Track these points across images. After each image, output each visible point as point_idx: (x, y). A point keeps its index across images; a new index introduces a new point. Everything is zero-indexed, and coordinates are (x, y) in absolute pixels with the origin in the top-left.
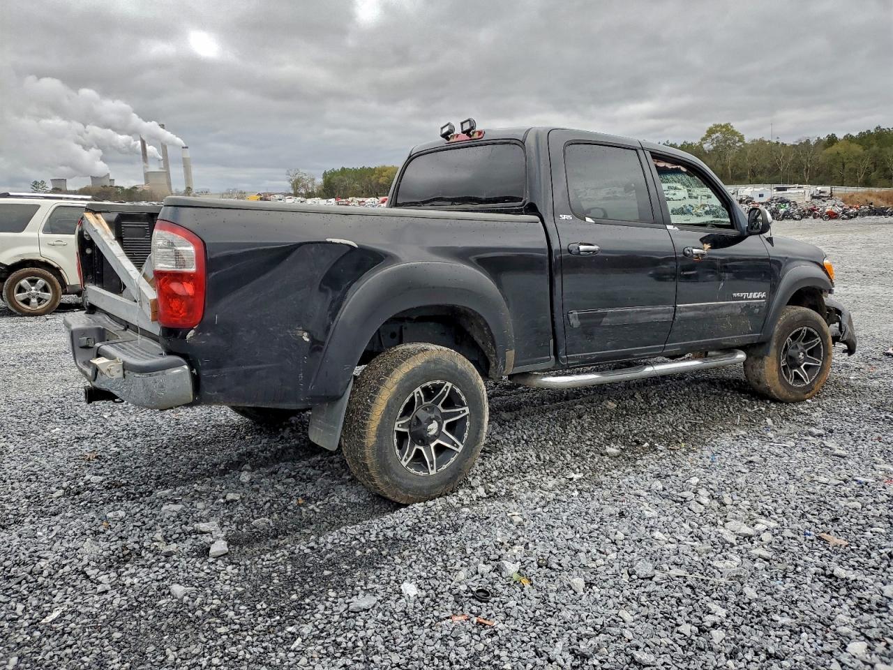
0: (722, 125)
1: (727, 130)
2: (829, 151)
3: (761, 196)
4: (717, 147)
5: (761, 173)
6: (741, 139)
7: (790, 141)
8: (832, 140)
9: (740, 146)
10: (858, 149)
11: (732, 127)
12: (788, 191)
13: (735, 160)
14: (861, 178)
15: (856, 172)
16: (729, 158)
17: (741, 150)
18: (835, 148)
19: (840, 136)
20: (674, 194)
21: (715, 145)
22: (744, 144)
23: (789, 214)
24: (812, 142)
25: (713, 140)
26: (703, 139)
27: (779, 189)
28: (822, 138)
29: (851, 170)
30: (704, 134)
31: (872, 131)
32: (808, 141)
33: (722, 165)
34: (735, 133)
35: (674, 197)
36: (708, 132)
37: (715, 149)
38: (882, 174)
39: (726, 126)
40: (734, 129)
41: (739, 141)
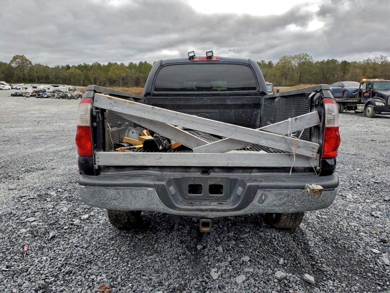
0: (20, 55)
1: (22, 57)
2: (68, 71)
3: (49, 89)
4: (19, 65)
5: (41, 79)
6: (30, 63)
7: (51, 66)
8: (68, 67)
9: (30, 66)
10: (79, 71)
11: (25, 57)
12: (59, 87)
13: (29, 72)
14: (82, 83)
15: (79, 81)
16: (26, 72)
17: (31, 68)
18: (70, 71)
19: (71, 66)
20: (4, 87)
21: (18, 65)
22: (32, 65)
23: (73, 97)
24: (60, 67)
25: (16, 62)
26: (11, 61)
27: (55, 86)
28: (64, 66)
29: (77, 79)
30: (11, 59)
31: (82, 65)
32: (58, 67)
33: (23, 74)
34: (27, 60)
35: (4, 88)
36: (13, 58)
37: (18, 67)
38: (88, 81)
39: (22, 56)
40: (26, 58)
41: (29, 64)
